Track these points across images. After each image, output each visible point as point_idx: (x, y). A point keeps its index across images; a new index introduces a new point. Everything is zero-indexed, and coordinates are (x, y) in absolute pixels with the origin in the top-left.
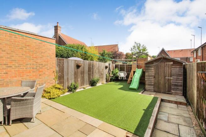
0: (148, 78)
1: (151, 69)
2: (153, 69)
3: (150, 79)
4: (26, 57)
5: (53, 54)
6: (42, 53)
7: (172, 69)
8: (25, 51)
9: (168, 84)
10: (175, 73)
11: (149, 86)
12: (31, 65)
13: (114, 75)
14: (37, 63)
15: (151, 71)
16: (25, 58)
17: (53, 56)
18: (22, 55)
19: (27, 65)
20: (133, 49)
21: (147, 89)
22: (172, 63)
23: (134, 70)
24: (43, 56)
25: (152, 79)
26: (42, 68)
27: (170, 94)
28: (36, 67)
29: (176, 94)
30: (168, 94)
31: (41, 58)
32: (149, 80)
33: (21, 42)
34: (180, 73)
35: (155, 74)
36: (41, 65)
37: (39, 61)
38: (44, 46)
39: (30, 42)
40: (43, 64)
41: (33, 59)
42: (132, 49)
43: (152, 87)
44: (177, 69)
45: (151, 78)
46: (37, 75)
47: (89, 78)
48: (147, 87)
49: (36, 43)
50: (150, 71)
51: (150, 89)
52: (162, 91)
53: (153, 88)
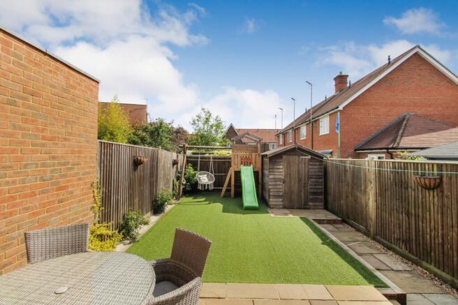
0: (274, 183)
1: (279, 167)
2: (281, 167)
3: (276, 185)
4: (23, 136)
5: (92, 128)
6: (67, 122)
7: (311, 167)
8: (23, 114)
9: (304, 193)
10: (313, 173)
11: (274, 200)
12: (37, 165)
13: (188, 180)
14: (54, 158)
15: (278, 170)
16: (20, 143)
17: (92, 135)
18: (14, 127)
19: (26, 166)
20: (196, 122)
21: (273, 205)
22: (309, 157)
23: (236, 170)
24: (70, 134)
25: (279, 185)
26: (65, 176)
27: (308, 209)
28: (52, 171)
29: (315, 208)
30: (304, 209)
31: (66, 139)
32: (275, 187)
33: (11, 75)
34: (320, 174)
35: (286, 176)
36: (65, 164)
37: (59, 151)
38: (73, 100)
39: (37, 80)
40: (68, 163)
41: (43, 145)
42: (194, 121)
43: (280, 200)
44: (317, 167)
45: (278, 183)
46: (53, 202)
47: (151, 192)
48: (272, 201)
49: (54, 87)
50: (276, 170)
51: (275, 205)
52: (296, 205)
53: (282, 201)
